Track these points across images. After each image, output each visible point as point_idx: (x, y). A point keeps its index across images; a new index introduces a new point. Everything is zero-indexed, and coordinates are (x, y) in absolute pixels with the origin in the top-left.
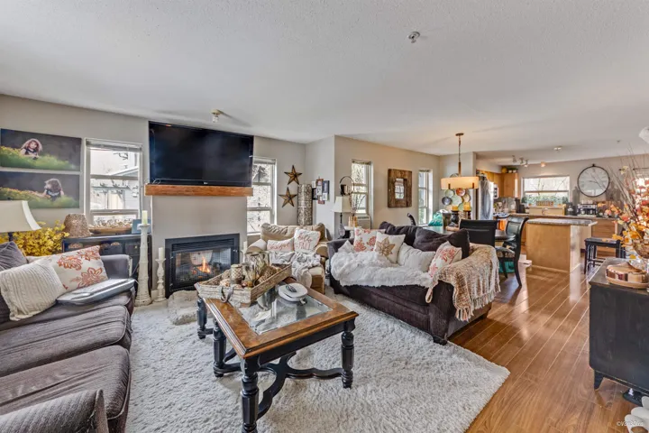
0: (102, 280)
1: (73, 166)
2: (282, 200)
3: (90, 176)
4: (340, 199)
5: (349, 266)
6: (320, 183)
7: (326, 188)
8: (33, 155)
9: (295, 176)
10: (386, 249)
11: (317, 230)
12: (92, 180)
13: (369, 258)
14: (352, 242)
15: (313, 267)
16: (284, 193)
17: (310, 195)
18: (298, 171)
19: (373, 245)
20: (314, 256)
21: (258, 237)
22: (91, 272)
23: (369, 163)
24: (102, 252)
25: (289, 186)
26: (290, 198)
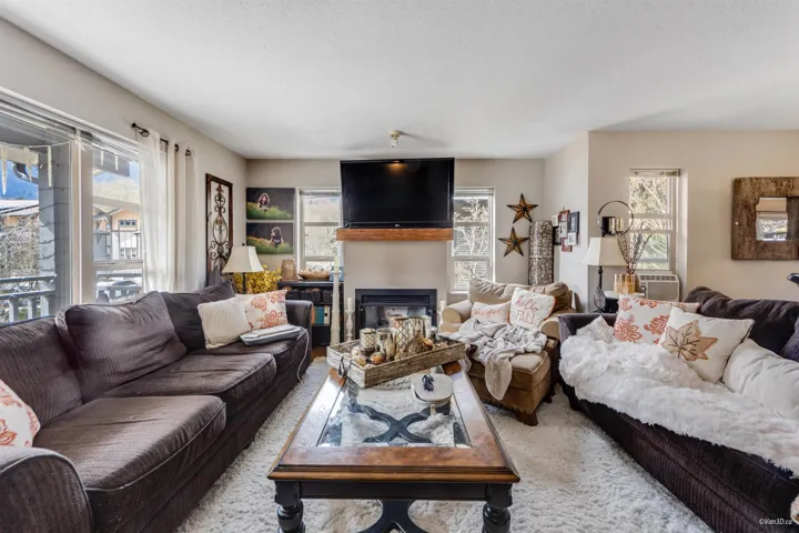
0: (282, 324)
1: (289, 215)
2: (504, 247)
3: (303, 225)
4: (597, 241)
5: (590, 365)
6: (564, 217)
7: (573, 225)
8: (264, 207)
9: (524, 210)
10: (690, 348)
11: (552, 293)
12: (306, 228)
13: (640, 358)
14: (611, 322)
15: (526, 352)
16: (507, 235)
17: (550, 237)
18: (530, 201)
19: (660, 333)
20: (536, 335)
21: (463, 297)
22: (273, 315)
23: (677, 173)
24: (288, 297)
25: (516, 226)
26: (515, 243)
